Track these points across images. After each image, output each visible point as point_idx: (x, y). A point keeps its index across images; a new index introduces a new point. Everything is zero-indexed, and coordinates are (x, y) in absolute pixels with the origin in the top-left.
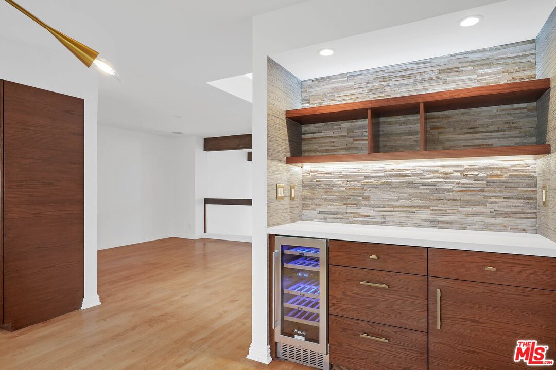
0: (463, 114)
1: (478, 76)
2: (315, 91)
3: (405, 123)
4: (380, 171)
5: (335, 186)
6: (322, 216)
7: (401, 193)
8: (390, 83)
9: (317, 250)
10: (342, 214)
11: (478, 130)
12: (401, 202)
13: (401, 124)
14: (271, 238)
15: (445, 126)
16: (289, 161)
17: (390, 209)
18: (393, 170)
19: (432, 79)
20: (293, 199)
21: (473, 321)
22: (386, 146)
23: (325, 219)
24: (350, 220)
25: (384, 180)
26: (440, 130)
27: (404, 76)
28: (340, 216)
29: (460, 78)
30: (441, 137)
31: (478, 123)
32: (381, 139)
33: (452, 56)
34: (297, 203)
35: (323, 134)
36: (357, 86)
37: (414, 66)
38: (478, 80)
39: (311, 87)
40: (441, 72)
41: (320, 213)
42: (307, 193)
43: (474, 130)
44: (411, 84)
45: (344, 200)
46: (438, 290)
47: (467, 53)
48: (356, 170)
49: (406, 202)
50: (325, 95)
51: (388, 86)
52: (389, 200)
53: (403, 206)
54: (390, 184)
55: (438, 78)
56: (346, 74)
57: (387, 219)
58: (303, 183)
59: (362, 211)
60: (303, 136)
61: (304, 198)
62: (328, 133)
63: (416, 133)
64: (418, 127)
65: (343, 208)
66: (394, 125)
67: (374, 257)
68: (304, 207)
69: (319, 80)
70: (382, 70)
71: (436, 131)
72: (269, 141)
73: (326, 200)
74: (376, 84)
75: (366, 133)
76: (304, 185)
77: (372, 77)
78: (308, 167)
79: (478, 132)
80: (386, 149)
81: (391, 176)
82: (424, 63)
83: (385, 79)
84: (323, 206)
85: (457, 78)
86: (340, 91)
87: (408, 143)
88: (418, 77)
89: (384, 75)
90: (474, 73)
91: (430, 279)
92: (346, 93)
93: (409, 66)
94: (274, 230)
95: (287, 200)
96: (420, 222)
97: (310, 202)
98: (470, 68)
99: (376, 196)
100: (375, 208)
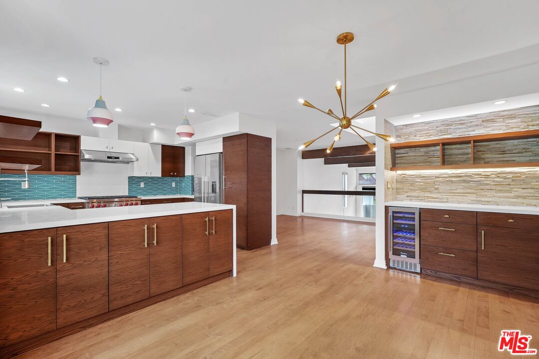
0: (497, 144)
1: (506, 124)
2: (404, 131)
3: (461, 149)
4: (445, 174)
5: (417, 182)
6: (409, 198)
7: (458, 186)
8: (451, 127)
9: (414, 214)
10: (422, 197)
11: (506, 152)
12: (458, 191)
13: (458, 149)
14: (387, 208)
15: (486, 150)
16: (392, 169)
17: (451, 194)
18: (453, 174)
19: (477, 125)
20: (393, 189)
21: (501, 246)
22: (449, 161)
23: (411, 200)
24: (426, 200)
25: (448, 179)
26: (482, 153)
27: (460, 123)
28: (421, 198)
29: (495, 125)
30: (483, 156)
31: (506, 149)
32: (445, 157)
33: (490, 113)
34: (394, 191)
35: (409, 154)
36: (430, 129)
37: (466, 118)
38: (506, 126)
39: (402, 129)
40: (483, 121)
41: (408, 196)
42: (399, 186)
43: (504, 152)
44: (464, 128)
45: (423, 190)
46: (483, 231)
47: (499, 112)
48: (430, 174)
49: (462, 191)
50: (411, 133)
51: (450, 129)
52: (451, 190)
53: (460, 193)
54: (452, 181)
55: (481, 125)
56: (424, 122)
57: (450, 200)
58: (396, 180)
59: (434, 196)
60: (396, 155)
61: (397, 189)
62: (413, 154)
63: (468, 154)
64: (470, 151)
65: (422, 194)
66: (454, 150)
67: (447, 216)
68: (398, 193)
69: (406, 125)
70: (446, 120)
71: (480, 153)
72: (385, 160)
73: (411, 189)
74: (442, 128)
75: (439, 153)
76: (397, 182)
77: (440, 124)
78: (399, 172)
79: (507, 154)
80: (449, 162)
81: (452, 177)
82: (472, 116)
83: (448, 125)
84: (409, 193)
85: (493, 125)
86: (420, 131)
87: (462, 159)
88: (469, 124)
89: (448, 124)
90: (504, 122)
91: (478, 226)
92: (423, 132)
93: (463, 118)
94: (388, 204)
95: (391, 189)
96: (470, 201)
97: (401, 191)
98: (501, 120)
99: (442, 188)
100: (442, 194)
